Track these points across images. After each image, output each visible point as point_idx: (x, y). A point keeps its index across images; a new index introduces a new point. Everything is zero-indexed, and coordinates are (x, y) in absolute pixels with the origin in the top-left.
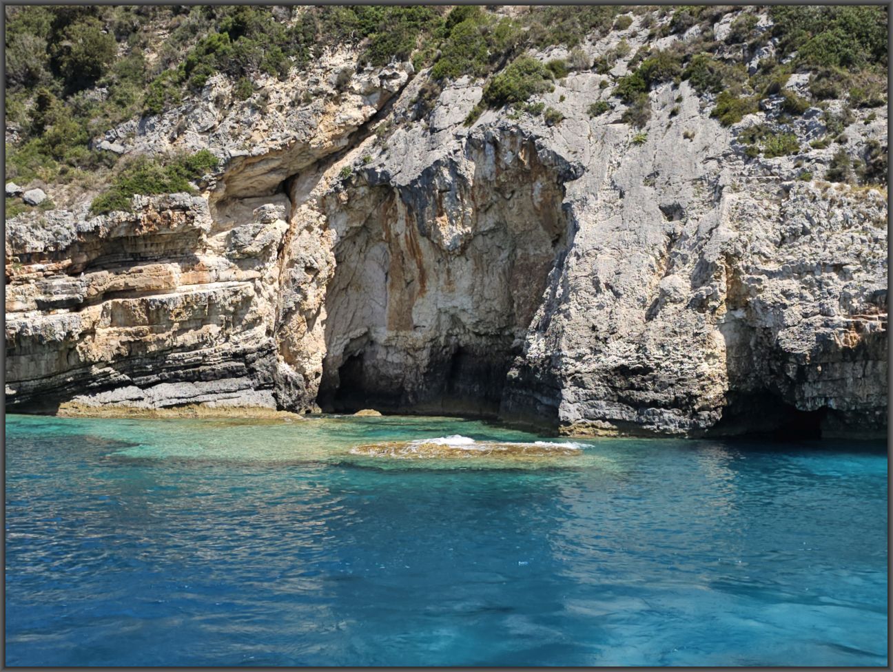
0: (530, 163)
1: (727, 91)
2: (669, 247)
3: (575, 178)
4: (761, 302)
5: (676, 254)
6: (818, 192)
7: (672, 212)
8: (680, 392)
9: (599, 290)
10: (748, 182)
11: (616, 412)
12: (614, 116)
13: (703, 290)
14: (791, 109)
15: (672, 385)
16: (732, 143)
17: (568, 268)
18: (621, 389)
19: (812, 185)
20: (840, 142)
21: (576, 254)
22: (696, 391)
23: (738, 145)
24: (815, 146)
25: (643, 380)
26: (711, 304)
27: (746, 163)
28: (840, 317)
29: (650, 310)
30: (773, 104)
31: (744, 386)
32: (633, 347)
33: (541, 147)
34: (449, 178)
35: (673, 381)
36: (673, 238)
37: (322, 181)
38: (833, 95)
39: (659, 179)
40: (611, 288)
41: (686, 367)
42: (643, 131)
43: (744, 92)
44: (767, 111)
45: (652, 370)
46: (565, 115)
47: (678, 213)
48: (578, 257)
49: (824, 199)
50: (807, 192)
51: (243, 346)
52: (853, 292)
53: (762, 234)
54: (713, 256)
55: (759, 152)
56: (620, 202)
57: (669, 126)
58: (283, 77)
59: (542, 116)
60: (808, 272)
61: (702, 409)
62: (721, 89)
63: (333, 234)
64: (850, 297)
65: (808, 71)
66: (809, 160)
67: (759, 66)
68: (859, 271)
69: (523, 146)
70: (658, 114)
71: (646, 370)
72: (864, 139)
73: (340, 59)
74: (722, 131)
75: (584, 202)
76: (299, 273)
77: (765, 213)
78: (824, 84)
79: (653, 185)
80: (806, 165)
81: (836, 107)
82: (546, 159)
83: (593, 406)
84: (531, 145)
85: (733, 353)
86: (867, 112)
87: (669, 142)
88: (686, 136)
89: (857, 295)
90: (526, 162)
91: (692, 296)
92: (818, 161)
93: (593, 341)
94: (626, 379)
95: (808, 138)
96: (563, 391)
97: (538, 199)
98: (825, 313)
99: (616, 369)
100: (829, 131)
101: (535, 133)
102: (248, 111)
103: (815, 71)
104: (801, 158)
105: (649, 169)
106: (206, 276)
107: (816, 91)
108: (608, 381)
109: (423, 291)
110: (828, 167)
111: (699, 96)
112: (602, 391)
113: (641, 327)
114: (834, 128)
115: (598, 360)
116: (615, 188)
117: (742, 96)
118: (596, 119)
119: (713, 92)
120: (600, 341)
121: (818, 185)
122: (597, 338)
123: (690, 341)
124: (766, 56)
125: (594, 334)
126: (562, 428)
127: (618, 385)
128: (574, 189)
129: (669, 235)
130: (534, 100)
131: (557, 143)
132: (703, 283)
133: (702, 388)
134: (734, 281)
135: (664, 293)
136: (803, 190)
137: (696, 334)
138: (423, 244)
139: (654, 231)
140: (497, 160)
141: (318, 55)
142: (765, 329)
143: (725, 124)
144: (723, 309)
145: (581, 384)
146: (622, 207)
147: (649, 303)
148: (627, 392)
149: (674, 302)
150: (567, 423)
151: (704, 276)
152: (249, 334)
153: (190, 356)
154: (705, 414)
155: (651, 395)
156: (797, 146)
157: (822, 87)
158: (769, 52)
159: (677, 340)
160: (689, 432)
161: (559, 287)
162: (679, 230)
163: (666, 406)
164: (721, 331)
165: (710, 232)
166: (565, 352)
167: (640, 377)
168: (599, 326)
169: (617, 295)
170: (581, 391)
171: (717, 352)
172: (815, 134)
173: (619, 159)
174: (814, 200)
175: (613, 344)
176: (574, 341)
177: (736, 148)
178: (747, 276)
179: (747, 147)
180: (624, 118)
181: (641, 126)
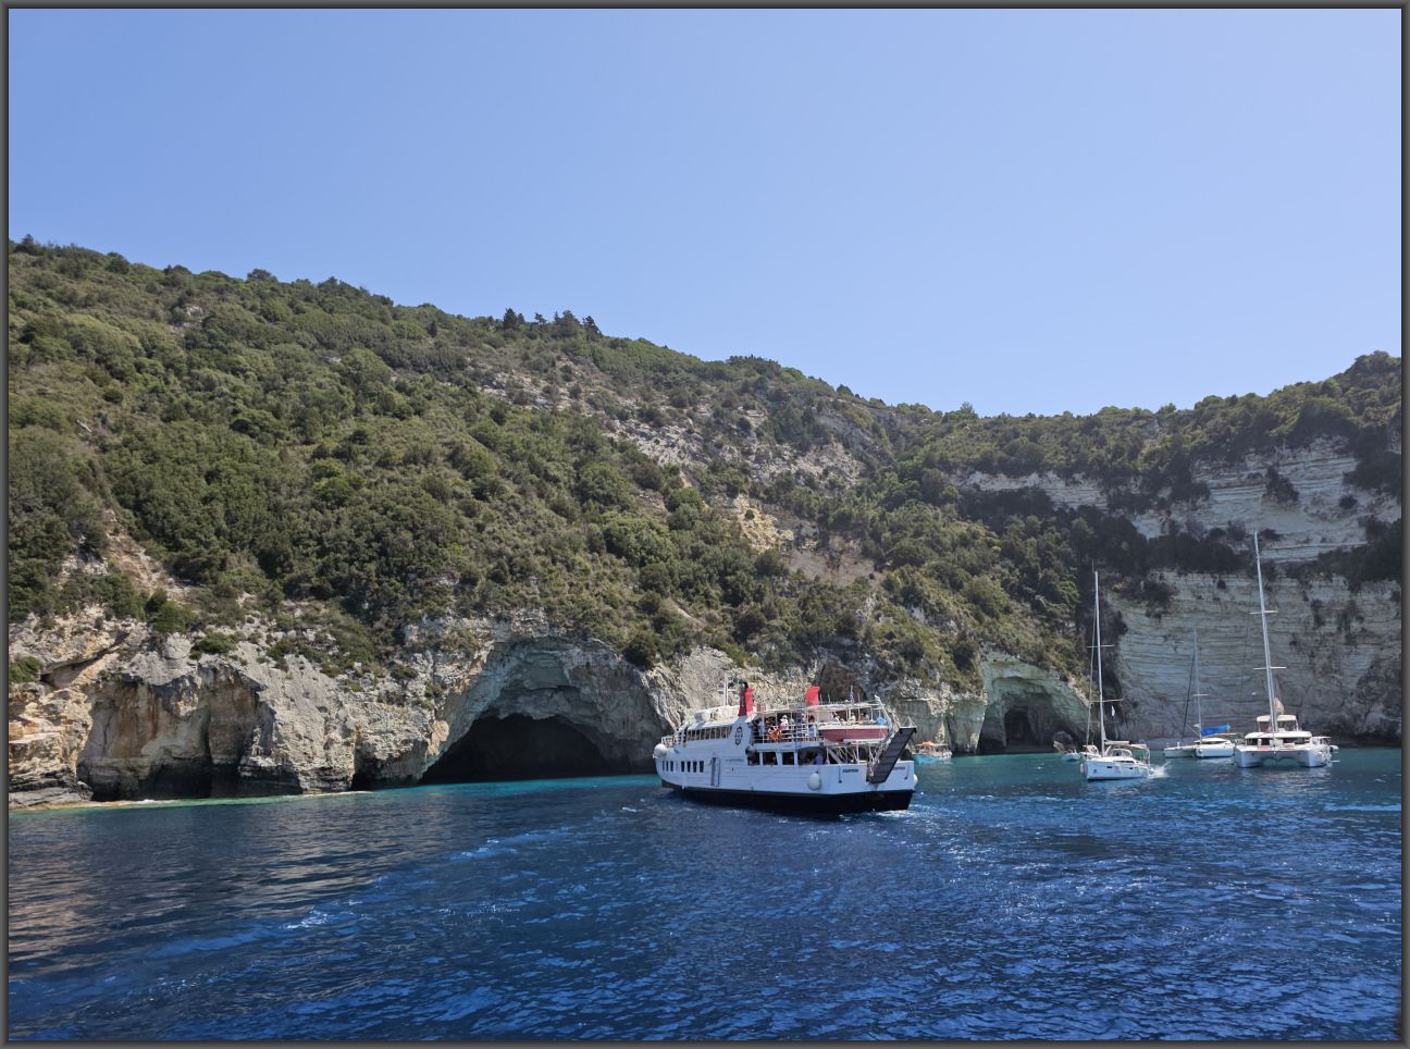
1: (324, 663)
2: (325, 723)
3: (264, 691)
4: (368, 743)
5: (331, 726)
6: (377, 706)
7: (322, 709)
8: (343, 775)
9: (301, 739)
10: (350, 701)
12: (271, 665)
13: (347, 739)
14: (357, 675)
15: (339, 773)
16: (338, 685)
17: (276, 729)
18: (322, 776)
19: (374, 704)
20: (378, 689)
21: (280, 724)
24: (370, 690)
26: (351, 744)
27: (346, 693)
28: (394, 748)
29: (326, 746)
30: (350, 672)
32: (324, 760)
33: (241, 675)
34: (188, 683)
36: (327, 719)
37: (81, 675)
38: (370, 672)
39: (310, 696)
40: (307, 738)
41: (344, 767)
42: (288, 674)
43: (332, 665)
44: (348, 675)
45: (333, 768)
46: (248, 661)
47: (325, 710)
48: (282, 725)
49: (382, 709)
50: (373, 706)
51: (51, 770)
52: (396, 740)
53: (363, 720)
54: (350, 727)
55: (350, 690)
56: (293, 703)
57: (302, 674)
58: (66, 618)
59: (238, 661)
60: (381, 733)
62: (319, 661)
63: (90, 706)
64: (396, 742)
66: (370, 695)
67: (335, 655)
69: (231, 673)
70: (293, 669)
71: (331, 768)
72: (385, 689)
73: (94, 611)
75: (273, 703)
76: (80, 729)
77: (361, 713)
79: (308, 698)
80: (369, 697)
81: (372, 676)
82: (245, 681)
84: (237, 674)
86: (382, 680)
87: (306, 681)
88: (314, 679)
90: (233, 681)
93: (307, 759)
94: (324, 772)
95: (366, 686)
96: (299, 779)
97: (236, 698)
98: (390, 747)
99: (319, 769)
100: (372, 685)
101: (237, 668)
102: (55, 637)
103: (362, 662)
104: (366, 694)
105: (302, 691)
106: (36, 729)
107: (364, 670)
108: (317, 773)
109: (154, 736)
110: (376, 698)
111: (311, 663)
112: (315, 777)
113: (325, 753)
114: (374, 684)
115: (311, 766)
116: (287, 697)
117: (332, 667)
118: (262, 665)
119: (317, 662)
120: (310, 760)
121: (376, 704)
122: (309, 757)
123: (344, 757)
125: (307, 756)
126: (304, 792)
128: (264, 695)
129: (325, 718)
130: (231, 653)
131: (250, 674)
133: (349, 772)
134: (359, 737)
135: (330, 740)
136: (371, 706)
137: (346, 755)
138: (163, 714)
139: (318, 716)
140: (215, 678)
141: (83, 608)
142: (370, 752)
143: (330, 677)
144: (354, 746)
145: (306, 775)
146: (296, 706)
147: (325, 744)
148: (325, 777)
149: (336, 743)
150: (306, 789)
151: (347, 734)
152: (53, 762)
153: (26, 776)
155: (334, 777)
156: (363, 689)
157: (366, 669)
158: (336, 650)
159: (339, 757)
161: (272, 737)
162: (328, 717)
163: (338, 781)
164: (353, 754)
165: (344, 718)
166: (294, 763)
167: (329, 771)
168: (307, 753)
169: (311, 741)
170: (307, 778)
172: (368, 685)
173: (283, 685)
174: (377, 709)
175: (315, 759)
176: (296, 759)
177: (340, 687)
178: (363, 734)
179: (344, 687)
180: (277, 667)
181: (286, 671)
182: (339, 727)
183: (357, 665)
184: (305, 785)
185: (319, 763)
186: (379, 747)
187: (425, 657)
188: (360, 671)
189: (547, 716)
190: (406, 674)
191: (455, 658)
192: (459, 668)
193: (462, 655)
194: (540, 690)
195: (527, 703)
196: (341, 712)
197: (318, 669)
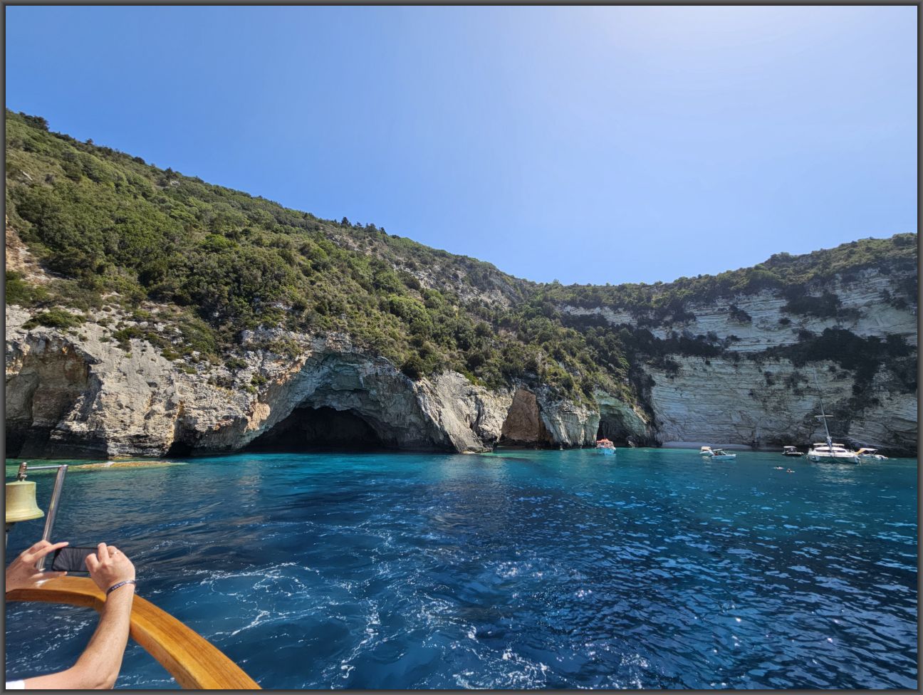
0: (69, 353)
2: (153, 395)
3: (97, 364)
4: (190, 416)
5: (157, 398)
7: (152, 384)
8: (160, 443)
9: (122, 408)
10: (181, 380)
11: (132, 450)
13: (171, 411)
14: (193, 361)
15: (157, 441)
16: (173, 367)
17: (101, 398)
18: (136, 442)
20: (210, 374)
21: (104, 393)
24: (203, 374)
25: (145, 440)
26: (173, 416)
27: (180, 374)
28: (215, 422)
29: (147, 416)
30: (187, 358)
32: (141, 429)
33: (78, 349)
35: (157, 439)
36: (154, 393)
38: (206, 360)
39: (143, 372)
40: (129, 407)
41: (162, 435)
42: (129, 354)
45: (149, 436)
46: (89, 338)
47: (155, 385)
48: (106, 394)
49: (210, 389)
50: (203, 386)
55: (184, 371)
56: (124, 377)
57: (142, 355)
59: (78, 337)
60: (206, 409)
62: (163, 347)
64: (218, 417)
65: (197, 351)
67: (177, 344)
69: (66, 346)
70: (135, 350)
71: (147, 436)
72: (216, 374)
74: (167, 361)
75: (104, 374)
77: (190, 390)
79: (141, 374)
80: (201, 378)
81: (207, 363)
82: (81, 354)
83: (123, 449)
84: (71, 347)
86: (216, 367)
87: (144, 360)
88: (152, 360)
89: (220, 416)
90: (66, 352)
91: (166, 413)
92: (205, 378)
93: (123, 426)
94: (137, 437)
95: (200, 370)
96: (109, 444)
98: (211, 420)
99: (134, 436)
101: (74, 342)
103: (201, 352)
104: (199, 376)
105: (137, 368)
107: (201, 357)
108: (130, 440)
110: (207, 380)
111: (154, 347)
112: (128, 443)
113: (144, 422)
114: (208, 369)
115: (125, 433)
116: (120, 371)
117: (173, 352)
118: (104, 343)
119: (160, 347)
120: (125, 426)
123: (164, 427)
125: (123, 424)
126: (110, 457)
128: (97, 369)
129: (152, 392)
130: (71, 329)
131: (87, 348)
135: (153, 411)
137: (166, 425)
139: (146, 390)
140: (46, 347)
144: (176, 418)
145: (117, 441)
146: (126, 379)
147: (146, 414)
148: (138, 444)
149: (158, 414)
150: (113, 455)
151: (171, 407)
155: (149, 444)
156: (196, 372)
157: (203, 357)
158: (180, 340)
159: (160, 426)
162: (156, 391)
164: (175, 424)
165: (172, 393)
166: (107, 430)
167: (144, 438)
168: (125, 421)
169: (133, 410)
170: (118, 444)
171: (172, 431)
172: (202, 370)
173: (120, 362)
174: (205, 389)
175: (132, 427)
176: (111, 426)
177: (175, 369)
179: (179, 369)
180: (119, 346)
181: (128, 351)
182: (164, 401)
183: (195, 353)
184: (112, 449)
185: (133, 431)
186: (200, 420)
188: (197, 358)
191: (280, 358)
192: (283, 365)
193: (286, 357)
196: (170, 389)
197: (159, 353)
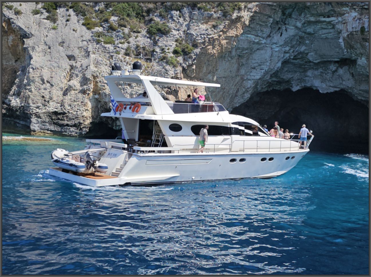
0: (7, 28)
1: (88, 16)
2: (70, 70)
3: (28, 38)
4: (105, 93)
5: (74, 73)
6: (123, 59)
7: (71, 57)
8: (77, 122)
9: (44, 83)
10: (98, 51)
11: (52, 128)
12: (43, 17)
13: (85, 87)
14: (112, 28)
15: (73, 119)
16: (92, 36)
17: (29, 73)
18: (54, 119)
19: (120, 56)
20: (128, 43)
21: (32, 68)
22: (82, 122)
23: (94, 37)
24: (121, 43)
25: (63, 117)
26: (88, 92)
27: (97, 44)
29: (64, 92)
30: (106, 25)
31: (96, 121)
32: (59, 105)
33: (13, 23)
35: (74, 118)
36: (72, 67)
38: (125, 27)
39: (64, 44)
40: (49, 83)
41: (78, 113)
42: (56, 25)
43: (94, 18)
44: (103, 27)
45: (66, 113)
46: (22, 12)
47: (73, 58)
48: (33, 69)
49: (125, 61)
50: (119, 58)
52: (134, 93)
53: (105, 70)
54: (89, 76)
55: (101, 41)
56: (49, 50)
57: (66, 25)
59: (13, 11)
60: (120, 85)
61: (83, 128)
62: (85, 15)
64: (133, 94)
65: (117, 16)
66: (119, 48)
67: (99, 10)
68: (136, 86)
69: (5, 21)
70: (61, 21)
71: (64, 113)
72: (135, 43)
74: (87, 31)
75: (33, 48)
77: (105, 63)
78: (122, 22)
79: (62, 46)
80: (118, 49)
81: (126, 30)
82: (15, 28)
83: (44, 125)
84: (9, 21)
85: (93, 109)
86: (136, 34)
87: (67, 31)
88: (74, 30)
89: (135, 94)
90: (6, 27)
91: (81, 89)
92: (122, 48)
93: (43, 101)
94: (56, 116)
95: (118, 39)
96: (32, 119)
97: (10, 43)
99: (53, 112)
100: (124, 38)
101: (10, 17)
103: (119, 17)
104: (116, 46)
105: (60, 40)
107: (120, 24)
108: (50, 116)
110: (124, 51)
111: (77, 16)
112: (47, 120)
113: (61, 98)
114: (126, 38)
115: (45, 109)
116: (46, 45)
117: (93, 20)
118: (36, 16)
119: (82, 15)
121: (122, 56)
122: (45, 101)
123: (80, 104)
124: (101, 7)
125: (43, 99)
126: (32, 133)
127: (53, 118)
128: (28, 42)
129: (71, 66)
131: (20, 22)
132: (85, 85)
133: (84, 120)
134: (96, 85)
135: (70, 87)
136: (117, 57)
137: (82, 102)
139: (65, 64)
142: (105, 102)
143: (88, 29)
144: (91, 94)
145: (39, 117)
146: (50, 52)
147: (64, 89)
148: (57, 121)
149: (74, 90)
150: (34, 131)
151: (85, 82)
154: (84, 129)
155: (66, 122)
156: (114, 42)
157: (122, 23)
159: (75, 103)
160: (79, 135)
161: (25, 80)
162: (74, 64)
163: (71, 126)
164: (90, 102)
165: (87, 67)
166: (31, 105)
167: (62, 116)
168: (45, 96)
169: (52, 85)
170: (39, 120)
171: (89, 109)
172: (120, 38)
173: (47, 34)
174: (121, 61)
175: (51, 103)
176: (35, 101)
177: (93, 38)
178: (100, 84)
179: (97, 39)
180: (47, 18)
181: (55, 22)
182: (80, 75)
184: (35, 125)
185: (52, 107)
187: (182, 15)
188: (115, 25)
189: (332, 90)
190: (159, 30)
191: (210, 17)
192: (214, 27)
193: (219, 14)
194: (324, 63)
195: (315, 77)
196: (85, 62)
197: (82, 22)
